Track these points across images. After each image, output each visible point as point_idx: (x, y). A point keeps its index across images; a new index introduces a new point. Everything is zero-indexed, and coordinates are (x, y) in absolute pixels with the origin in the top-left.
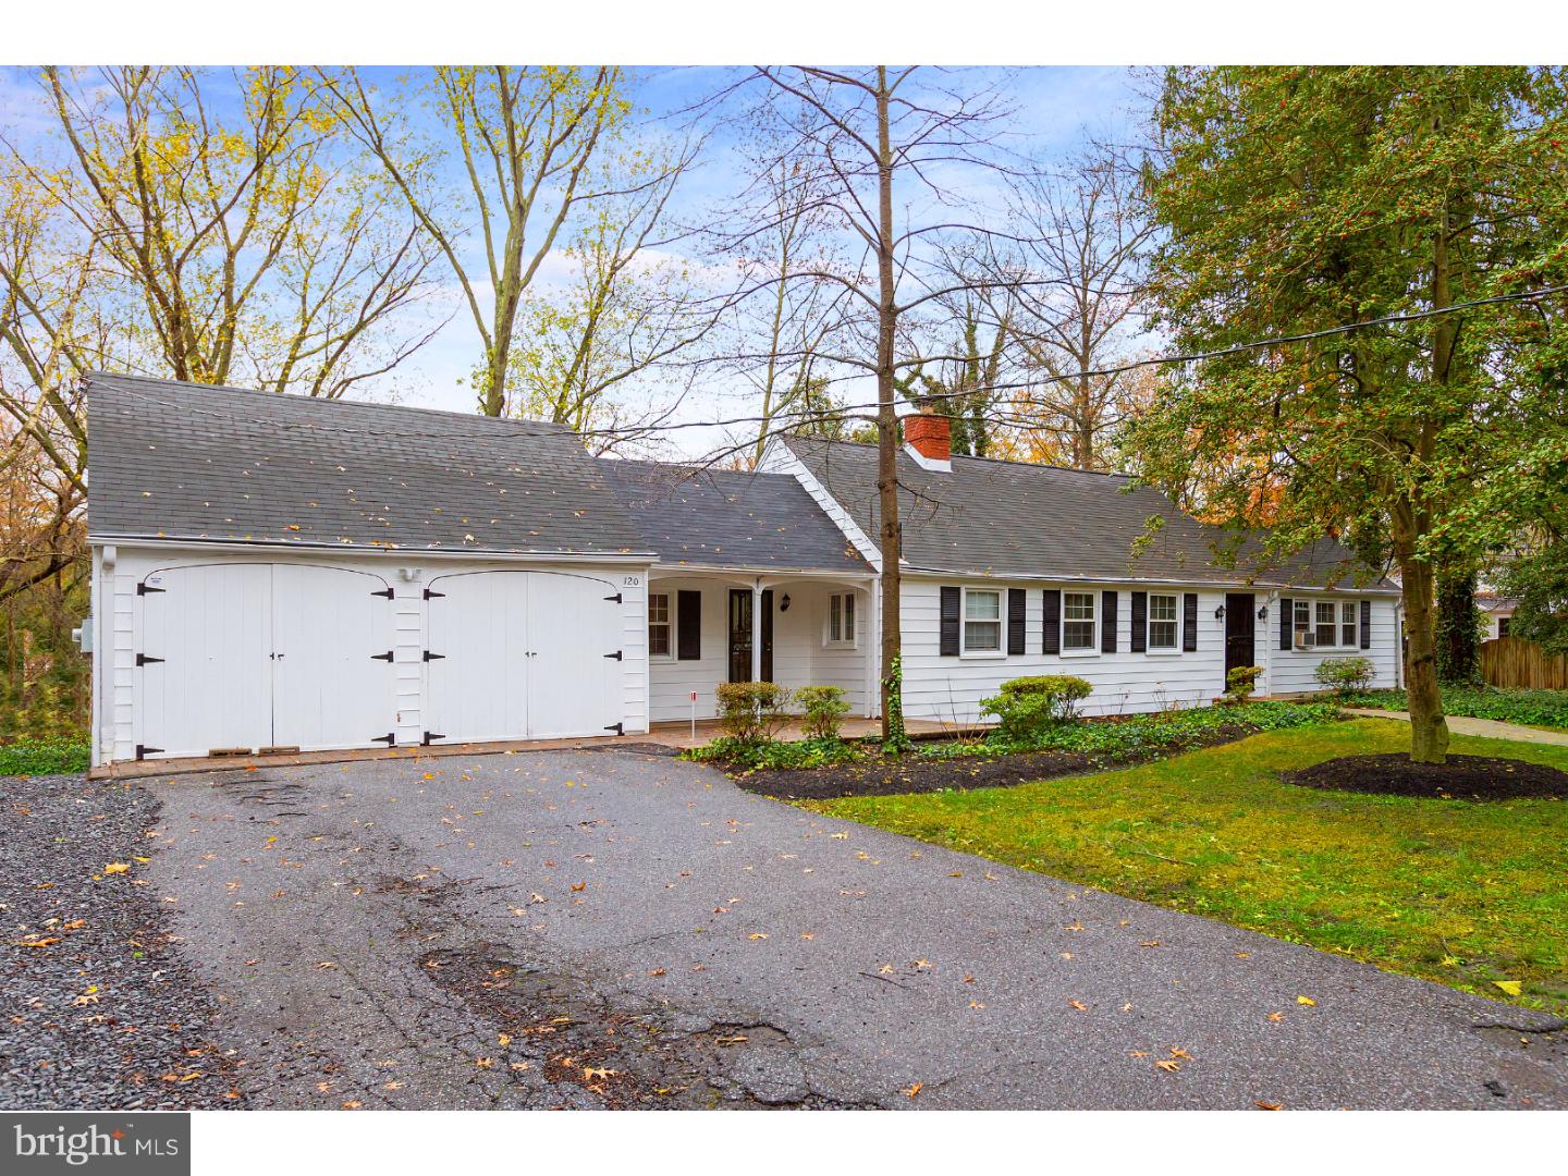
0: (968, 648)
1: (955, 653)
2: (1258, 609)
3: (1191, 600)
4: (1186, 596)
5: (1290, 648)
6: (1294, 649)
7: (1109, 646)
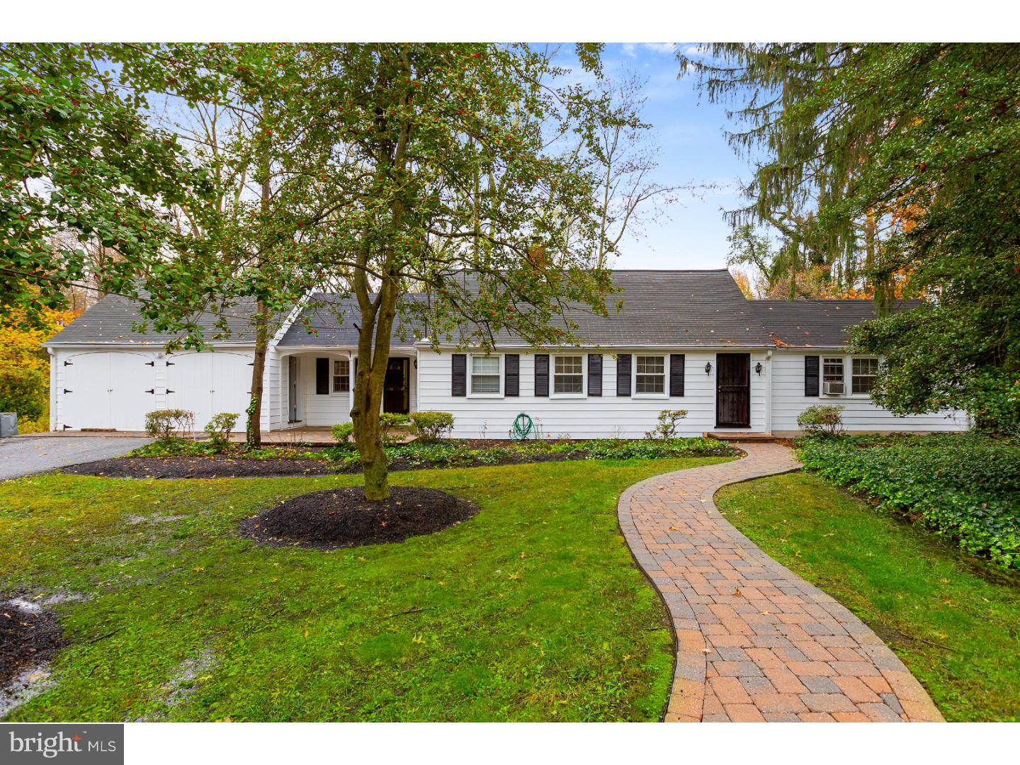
0: (473, 391)
1: (463, 394)
2: (753, 364)
3: (678, 359)
4: (671, 356)
5: (817, 395)
6: (821, 395)
7: (596, 391)
